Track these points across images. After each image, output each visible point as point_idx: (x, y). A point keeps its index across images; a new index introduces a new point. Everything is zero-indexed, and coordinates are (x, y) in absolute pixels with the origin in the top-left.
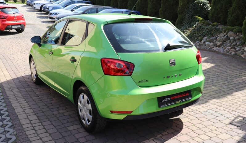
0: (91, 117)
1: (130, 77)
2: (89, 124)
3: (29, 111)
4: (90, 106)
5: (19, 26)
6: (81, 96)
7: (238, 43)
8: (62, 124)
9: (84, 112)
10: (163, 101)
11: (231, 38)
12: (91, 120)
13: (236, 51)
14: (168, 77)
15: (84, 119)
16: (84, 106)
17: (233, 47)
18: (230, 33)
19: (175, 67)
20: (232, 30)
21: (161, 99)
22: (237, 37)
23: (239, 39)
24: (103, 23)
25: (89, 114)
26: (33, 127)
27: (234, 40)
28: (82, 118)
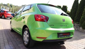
0: (28, 41)
1: (46, 22)
2: (27, 43)
3: (5, 38)
4: (28, 36)
5: (11, 17)
6: (25, 32)
7: (78, 27)
8: (16, 43)
9: (25, 39)
10: (60, 35)
11: (76, 25)
12: (28, 42)
13: (78, 29)
14: (62, 26)
15: (25, 42)
16: (26, 36)
17: (77, 28)
18: (75, 24)
19: (65, 22)
20: (76, 23)
21: (59, 34)
22: (77, 25)
23: (78, 26)
24: (37, 4)
25: (27, 39)
26: (4, 43)
27: (77, 26)
28: (24, 41)
